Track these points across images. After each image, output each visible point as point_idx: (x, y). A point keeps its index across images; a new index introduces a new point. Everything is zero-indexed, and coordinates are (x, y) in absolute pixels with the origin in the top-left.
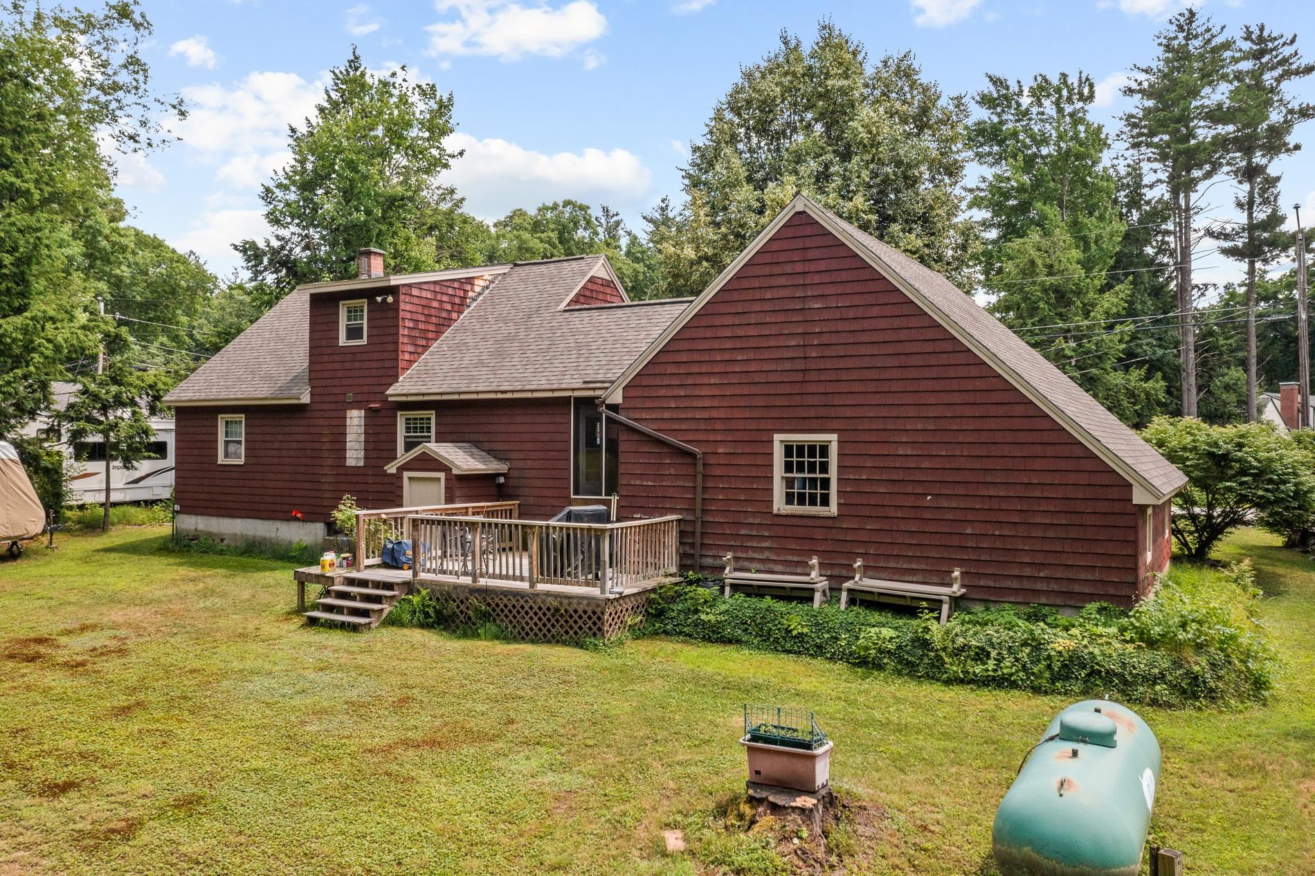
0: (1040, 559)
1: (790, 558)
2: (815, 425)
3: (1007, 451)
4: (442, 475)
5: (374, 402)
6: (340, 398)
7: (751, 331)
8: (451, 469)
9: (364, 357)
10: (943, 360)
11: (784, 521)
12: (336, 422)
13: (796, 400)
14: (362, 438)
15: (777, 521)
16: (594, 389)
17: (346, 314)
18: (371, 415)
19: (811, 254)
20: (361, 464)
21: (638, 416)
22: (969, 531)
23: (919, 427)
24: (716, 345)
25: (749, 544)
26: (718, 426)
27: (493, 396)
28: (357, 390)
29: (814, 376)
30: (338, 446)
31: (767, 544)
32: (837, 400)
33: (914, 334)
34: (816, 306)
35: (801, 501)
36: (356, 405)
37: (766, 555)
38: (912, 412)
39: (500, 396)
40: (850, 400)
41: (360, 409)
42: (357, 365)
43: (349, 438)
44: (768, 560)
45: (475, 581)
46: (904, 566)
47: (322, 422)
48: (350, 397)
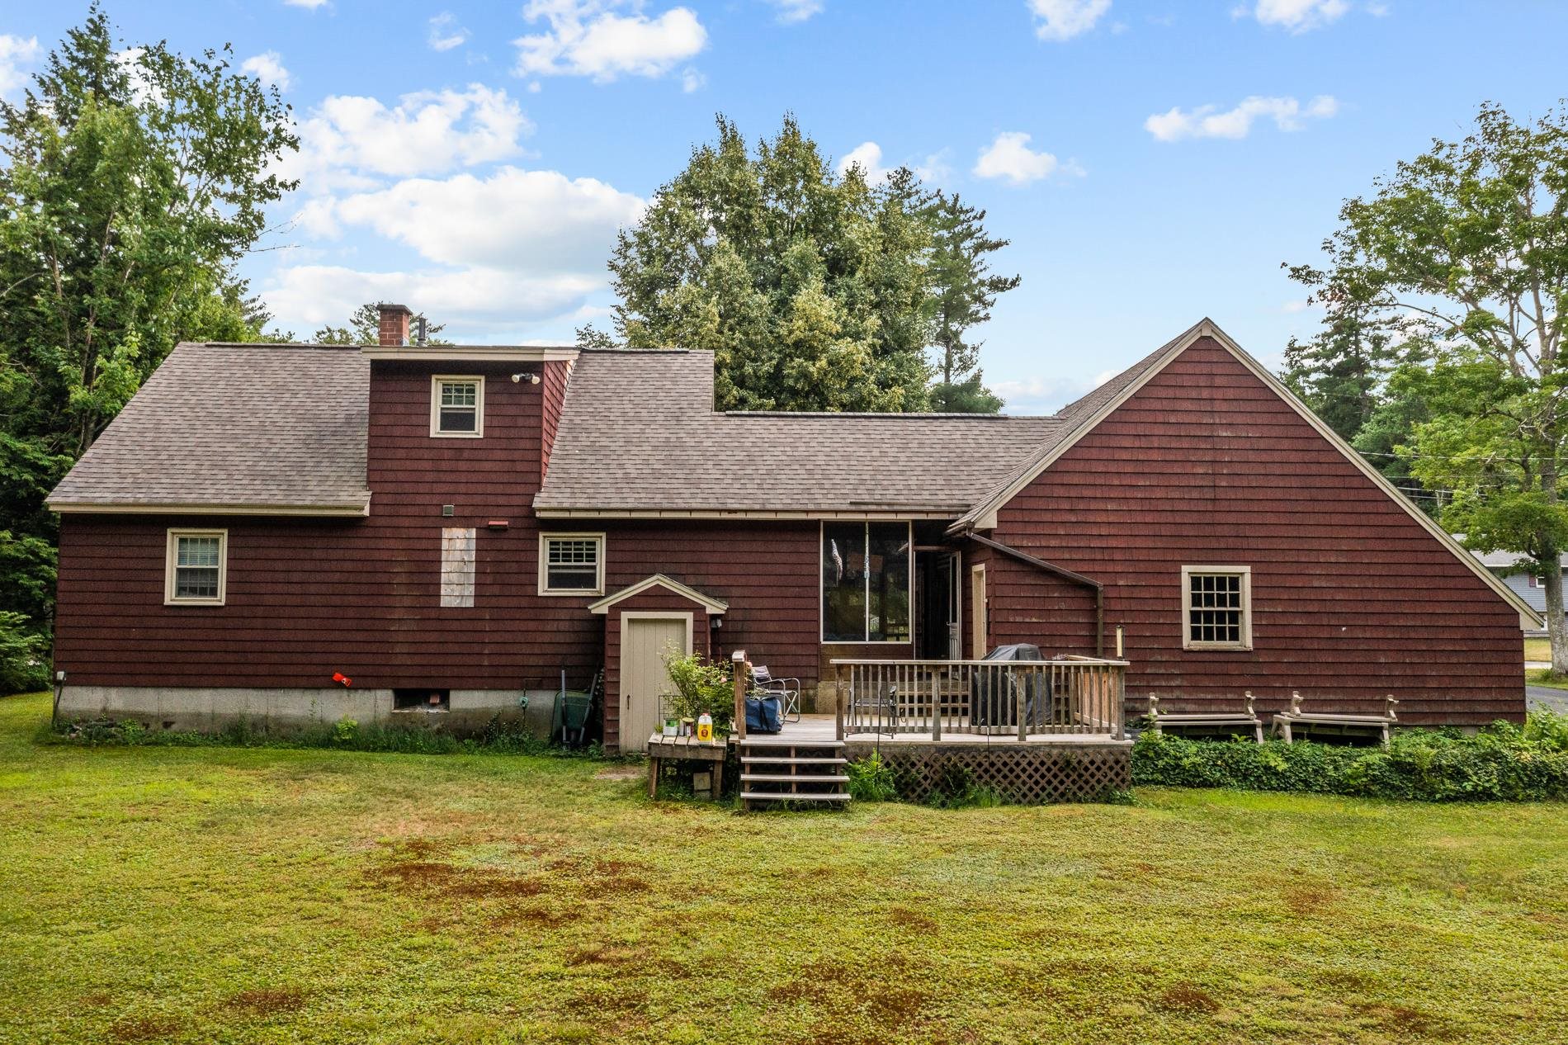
0: (1446, 683)
1: (1202, 696)
2: (1227, 556)
3: (1411, 583)
4: (689, 616)
5: (496, 518)
6: (433, 511)
7: (1155, 456)
8: (704, 608)
9: (481, 455)
10: (1352, 495)
11: (1194, 657)
12: (424, 544)
13: (1208, 530)
14: (472, 568)
15: (1187, 657)
16: (866, 512)
17: (440, 394)
18: (489, 536)
19: (1218, 381)
20: (470, 603)
21: (1018, 543)
22: (1382, 660)
23: (1333, 560)
24: (1113, 468)
25: (1157, 684)
26: (1118, 556)
27: (716, 516)
28: (461, 500)
29: (1224, 506)
30: (427, 579)
31: (1177, 682)
32: (1248, 532)
33: (1324, 469)
34: (1225, 434)
35: (1209, 637)
36: (463, 521)
37: (1176, 694)
38: (1325, 544)
39: (725, 516)
40: (1263, 532)
41: (467, 527)
42: (463, 466)
43: (445, 567)
44: (1179, 699)
45: (937, 737)
46: (1323, 698)
47: (392, 544)
48: (449, 508)
